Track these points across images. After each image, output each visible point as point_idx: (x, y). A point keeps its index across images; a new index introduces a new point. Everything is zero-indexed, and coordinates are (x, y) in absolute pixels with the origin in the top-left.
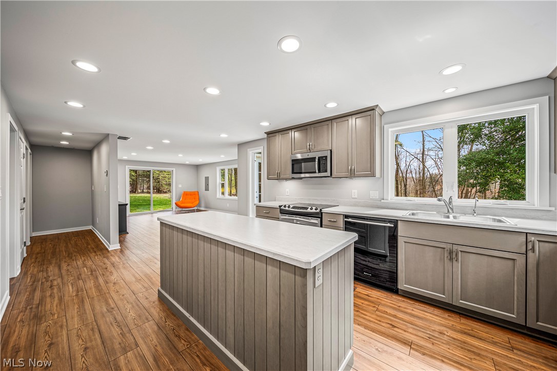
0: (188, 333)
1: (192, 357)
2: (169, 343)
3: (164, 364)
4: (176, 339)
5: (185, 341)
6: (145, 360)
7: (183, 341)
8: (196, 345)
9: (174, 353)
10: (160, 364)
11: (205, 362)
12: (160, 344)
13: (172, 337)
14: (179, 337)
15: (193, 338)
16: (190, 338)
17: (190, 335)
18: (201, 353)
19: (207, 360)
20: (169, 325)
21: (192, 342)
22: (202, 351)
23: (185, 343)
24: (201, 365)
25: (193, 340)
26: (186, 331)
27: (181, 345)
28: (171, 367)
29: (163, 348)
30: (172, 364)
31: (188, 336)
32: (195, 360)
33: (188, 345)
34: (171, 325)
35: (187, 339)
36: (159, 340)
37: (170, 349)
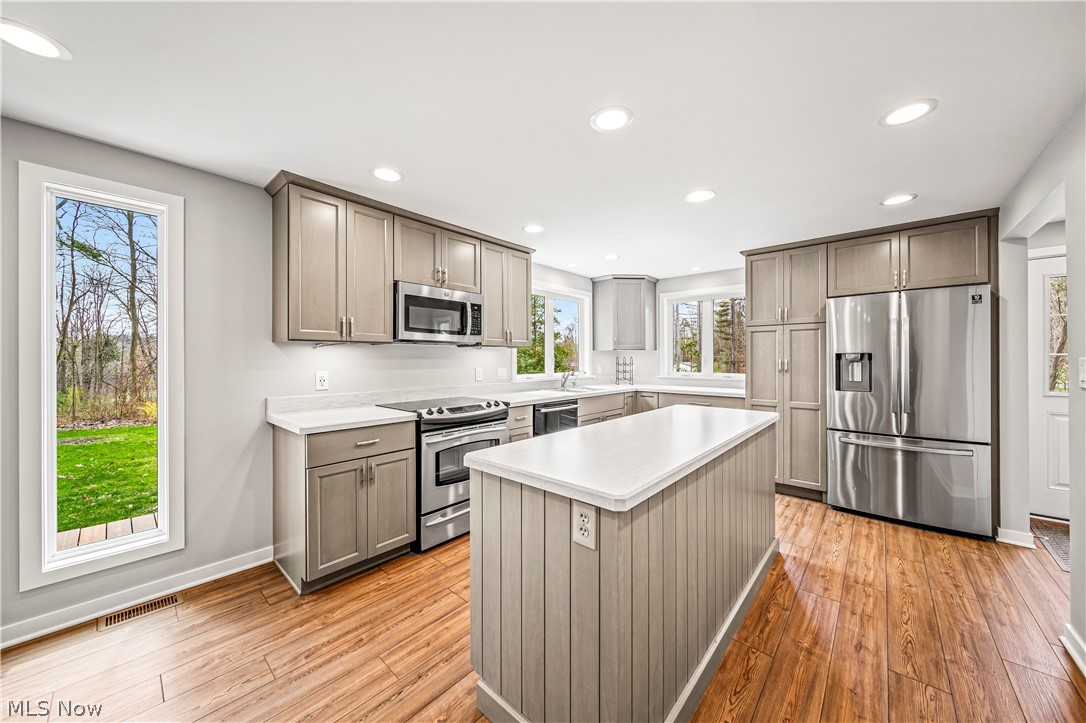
0: (730, 662)
1: (768, 638)
2: (768, 684)
3: (806, 670)
4: (755, 677)
5: (749, 659)
6: (826, 706)
7: (752, 662)
8: (746, 640)
9: (781, 666)
10: (811, 676)
11: (763, 621)
12: (783, 699)
13: (754, 687)
14: (747, 675)
15: (735, 650)
16: (738, 655)
17: (733, 657)
18: (754, 629)
19: (759, 619)
20: (731, 711)
21: (745, 649)
22: (751, 630)
23: (753, 657)
24: (771, 625)
25: (740, 648)
26: (728, 667)
27: (761, 662)
28: (801, 658)
29: (786, 688)
30: (797, 659)
31: (736, 660)
32: (770, 633)
33: (753, 652)
34: (728, 707)
35: (743, 659)
36: (777, 709)
37: (777, 675)
